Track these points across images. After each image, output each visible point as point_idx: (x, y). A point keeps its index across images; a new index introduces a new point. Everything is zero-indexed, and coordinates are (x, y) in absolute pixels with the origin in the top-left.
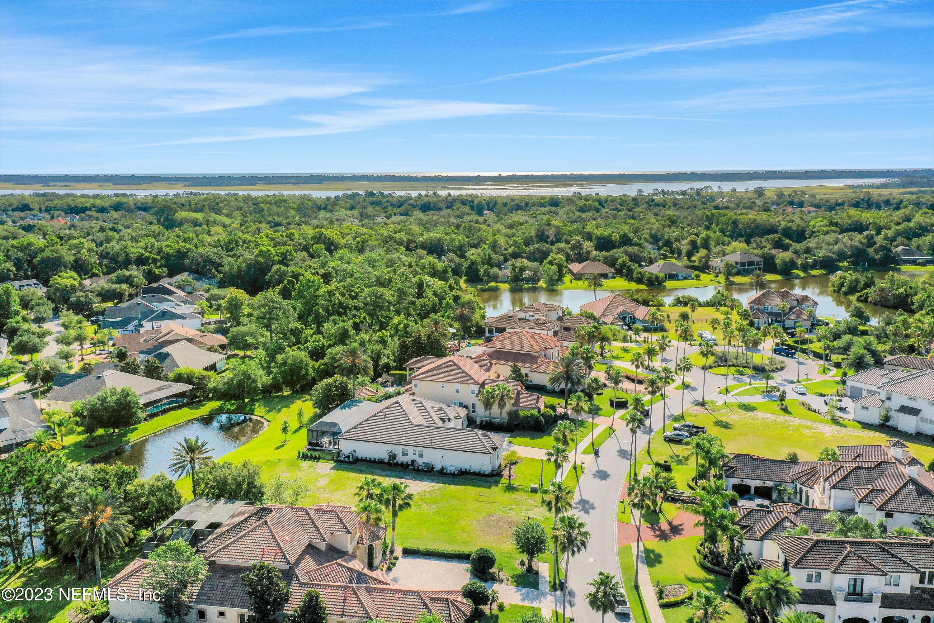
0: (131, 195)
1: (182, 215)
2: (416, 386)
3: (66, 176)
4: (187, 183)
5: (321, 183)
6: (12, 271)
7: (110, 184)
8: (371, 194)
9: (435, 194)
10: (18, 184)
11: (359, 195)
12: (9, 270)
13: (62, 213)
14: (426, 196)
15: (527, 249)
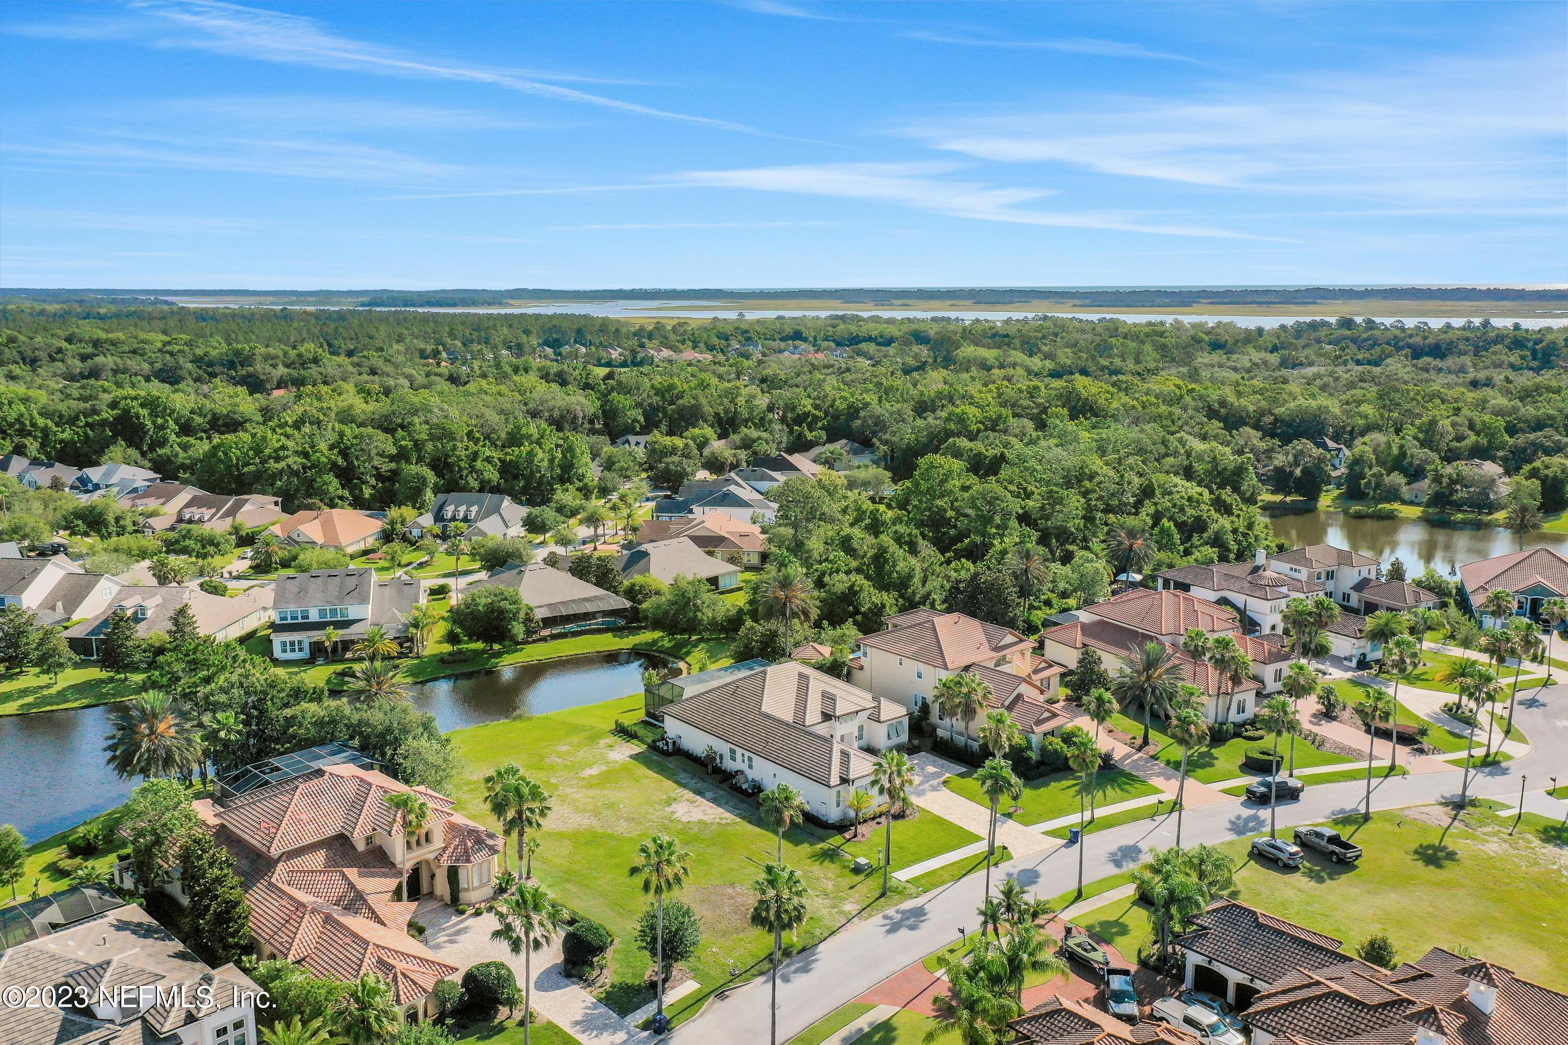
0: (957, 319)
1: (968, 351)
2: (865, 654)
3: (919, 290)
4: (1078, 302)
5: (1315, 303)
6: (638, 422)
7: (968, 303)
8: (1347, 323)
9: (1486, 324)
10: (848, 302)
11: (1324, 324)
12: (635, 420)
13: (833, 345)
14: (1464, 328)
15: (1511, 441)
